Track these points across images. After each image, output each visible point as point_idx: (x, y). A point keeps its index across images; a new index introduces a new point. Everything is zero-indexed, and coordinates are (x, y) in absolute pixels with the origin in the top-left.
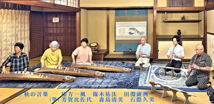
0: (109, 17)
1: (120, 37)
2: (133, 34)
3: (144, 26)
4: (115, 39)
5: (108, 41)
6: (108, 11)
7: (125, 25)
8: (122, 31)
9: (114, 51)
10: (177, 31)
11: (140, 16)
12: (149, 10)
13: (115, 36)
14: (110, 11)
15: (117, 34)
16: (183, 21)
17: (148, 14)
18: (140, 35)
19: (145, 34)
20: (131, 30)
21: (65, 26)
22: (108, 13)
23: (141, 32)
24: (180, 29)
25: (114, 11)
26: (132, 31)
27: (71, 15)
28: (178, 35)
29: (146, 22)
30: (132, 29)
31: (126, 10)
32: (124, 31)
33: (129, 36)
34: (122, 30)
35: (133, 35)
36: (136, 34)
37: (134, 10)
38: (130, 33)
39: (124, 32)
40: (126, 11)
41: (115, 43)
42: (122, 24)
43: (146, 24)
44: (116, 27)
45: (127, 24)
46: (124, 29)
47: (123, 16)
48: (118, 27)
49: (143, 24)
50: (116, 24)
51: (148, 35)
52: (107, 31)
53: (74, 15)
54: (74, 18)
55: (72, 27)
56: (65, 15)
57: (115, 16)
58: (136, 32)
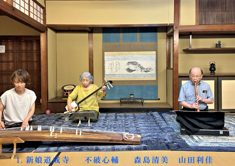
1: (112, 77)
2: (132, 71)
3: (152, 59)
6: (90, 34)
7: (121, 57)
8: (115, 67)
11: (144, 43)
12: (159, 34)
13: (104, 74)
14: (94, 34)
15: (107, 72)
17: (158, 40)
18: (145, 73)
19: (154, 72)
20: (130, 65)
22: (90, 38)
23: (147, 68)
24: (214, 63)
25: (101, 35)
26: (132, 67)
28: (211, 72)
29: (154, 53)
30: (132, 63)
32: (118, 66)
33: (127, 74)
34: (115, 65)
35: (133, 73)
36: (138, 72)
37: (135, 34)
38: (129, 70)
39: (118, 68)
40: (121, 35)
42: (114, 56)
43: (155, 55)
44: (105, 60)
45: (123, 56)
46: (119, 64)
47: (117, 43)
48: (109, 59)
49: (151, 56)
50: (105, 56)
51: (159, 73)
52: (89, 66)
53: (31, 42)
54: (32, 46)
55: (29, 61)
56: (16, 42)
57: (103, 42)
58: (139, 67)
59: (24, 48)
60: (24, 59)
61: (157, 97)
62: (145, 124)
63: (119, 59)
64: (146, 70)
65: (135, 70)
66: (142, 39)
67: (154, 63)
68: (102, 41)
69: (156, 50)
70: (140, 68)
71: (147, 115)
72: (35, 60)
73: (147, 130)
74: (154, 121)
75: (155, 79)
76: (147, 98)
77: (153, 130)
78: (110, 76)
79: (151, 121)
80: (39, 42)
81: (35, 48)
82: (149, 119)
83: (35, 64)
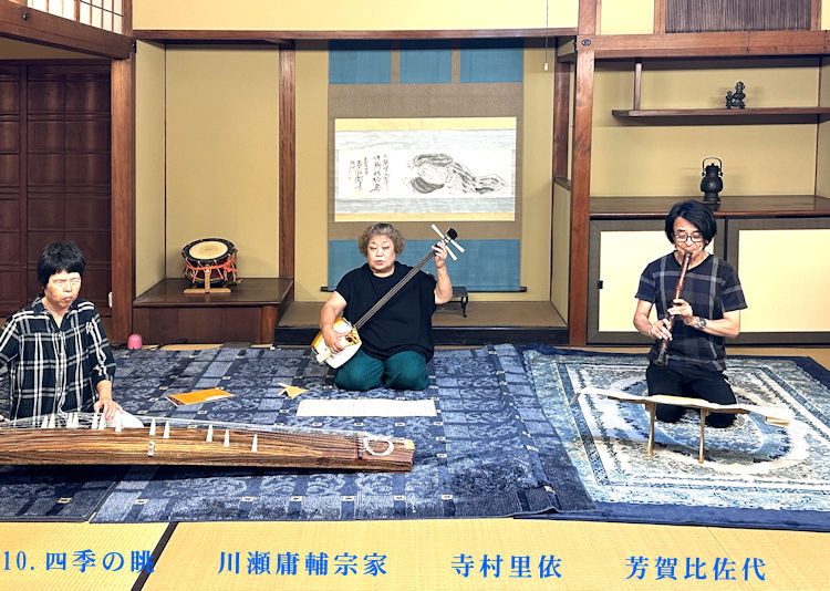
0: (292, 88)
1: (359, 209)
2: (433, 187)
3: (503, 145)
4: (331, 215)
5: (287, 232)
6: (286, 54)
7: (392, 139)
8: (371, 171)
9: (324, 289)
10: (699, 175)
11: (477, 89)
12: (528, 54)
13: (331, 200)
14: (300, 55)
15: (345, 189)
16: (735, 113)
17: (527, 77)
18: (478, 195)
19: (507, 191)
20: (424, 166)
21: (24, 140)
22: (286, 66)
23: (483, 175)
24: (717, 164)
25: (323, 57)
26: (433, 174)
27: (62, 80)
28: (706, 198)
29: (512, 122)
30: (432, 158)
31: (395, 49)
32: (383, 172)
33: (414, 200)
34: (371, 164)
35: (436, 194)
37: (444, 54)
38: (421, 185)
39: (382, 177)
40: (396, 56)
41: (331, 244)
42: (371, 133)
43: (514, 133)
44: (336, 148)
45: (400, 134)
46: (386, 162)
47: (380, 88)
48: (351, 146)
49: (498, 133)
50: (336, 134)
51: (524, 196)
52: (281, 169)
53: (80, 80)
54: (82, 97)
55: (70, 149)
56: (28, 81)
57: (330, 83)
58: (455, 176)
59: (53, 102)
60: (52, 142)
61: (519, 281)
62: (462, 398)
63: (387, 143)
64: (480, 186)
65: (442, 186)
66: (468, 74)
67: (511, 159)
68: (327, 82)
69: (518, 114)
70: (461, 180)
71: (475, 356)
72: (91, 145)
73: (465, 428)
74: (496, 384)
75: (513, 219)
76: (483, 285)
77: (484, 428)
78: (353, 205)
79: (484, 388)
80: (105, 81)
81: (90, 103)
82: (478, 377)
83: (91, 161)
